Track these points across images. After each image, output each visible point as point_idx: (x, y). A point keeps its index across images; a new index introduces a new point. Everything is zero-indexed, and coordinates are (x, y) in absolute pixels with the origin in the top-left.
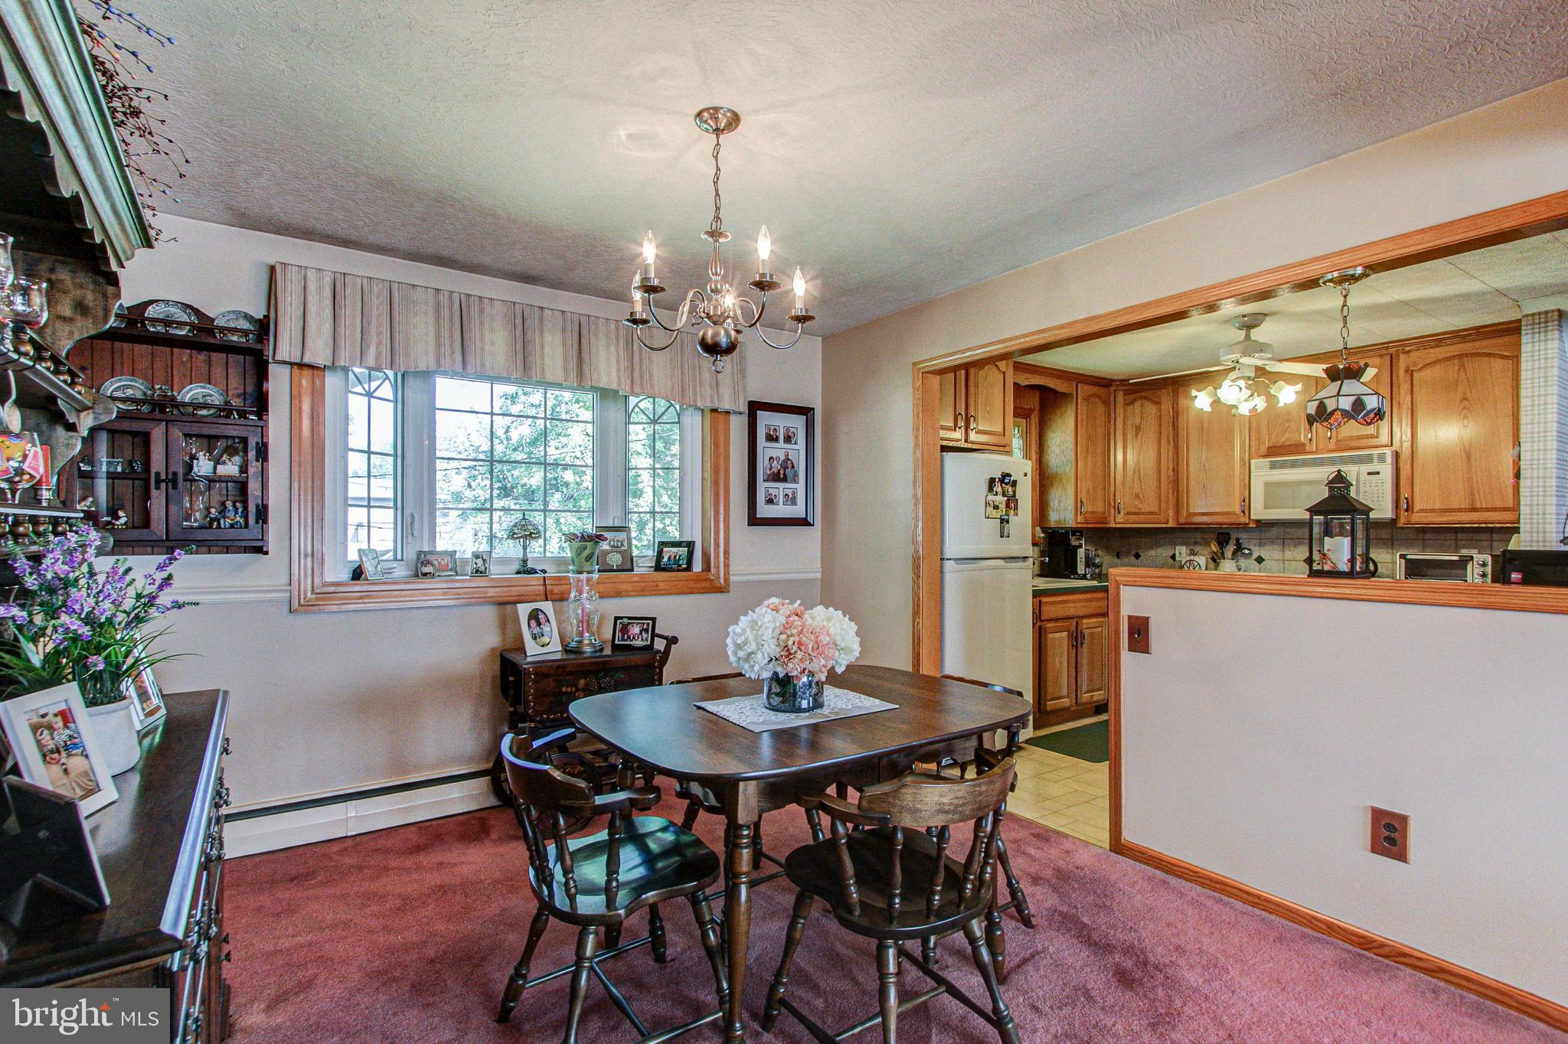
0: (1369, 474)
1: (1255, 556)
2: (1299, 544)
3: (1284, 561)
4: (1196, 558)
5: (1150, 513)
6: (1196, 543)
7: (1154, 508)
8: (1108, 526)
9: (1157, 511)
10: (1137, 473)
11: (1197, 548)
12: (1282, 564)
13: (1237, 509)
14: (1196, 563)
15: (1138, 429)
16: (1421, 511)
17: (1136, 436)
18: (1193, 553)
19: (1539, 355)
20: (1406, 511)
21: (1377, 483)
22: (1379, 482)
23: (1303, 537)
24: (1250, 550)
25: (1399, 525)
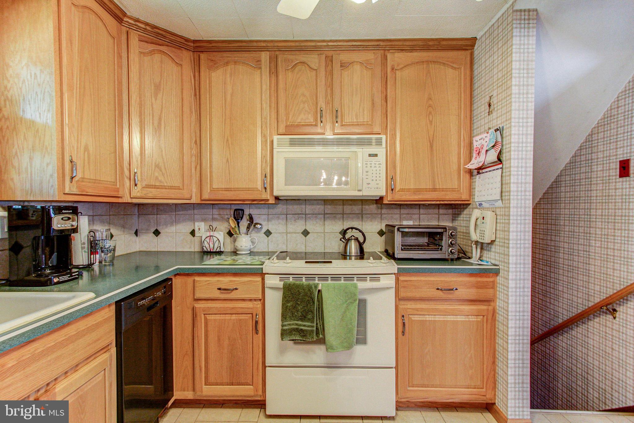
0: (370, 155)
1: (264, 230)
2: (298, 218)
3: (287, 233)
4: (216, 234)
5: (172, 188)
6: (214, 219)
7: (177, 183)
8: (120, 200)
9: (181, 186)
11: (215, 224)
12: (285, 237)
13: (259, 186)
14: (215, 239)
15: (158, 87)
16: (402, 190)
18: (211, 228)
19: (524, 49)
20: (392, 190)
21: (375, 164)
22: (377, 163)
23: (300, 212)
24: (260, 224)
25: (385, 202)
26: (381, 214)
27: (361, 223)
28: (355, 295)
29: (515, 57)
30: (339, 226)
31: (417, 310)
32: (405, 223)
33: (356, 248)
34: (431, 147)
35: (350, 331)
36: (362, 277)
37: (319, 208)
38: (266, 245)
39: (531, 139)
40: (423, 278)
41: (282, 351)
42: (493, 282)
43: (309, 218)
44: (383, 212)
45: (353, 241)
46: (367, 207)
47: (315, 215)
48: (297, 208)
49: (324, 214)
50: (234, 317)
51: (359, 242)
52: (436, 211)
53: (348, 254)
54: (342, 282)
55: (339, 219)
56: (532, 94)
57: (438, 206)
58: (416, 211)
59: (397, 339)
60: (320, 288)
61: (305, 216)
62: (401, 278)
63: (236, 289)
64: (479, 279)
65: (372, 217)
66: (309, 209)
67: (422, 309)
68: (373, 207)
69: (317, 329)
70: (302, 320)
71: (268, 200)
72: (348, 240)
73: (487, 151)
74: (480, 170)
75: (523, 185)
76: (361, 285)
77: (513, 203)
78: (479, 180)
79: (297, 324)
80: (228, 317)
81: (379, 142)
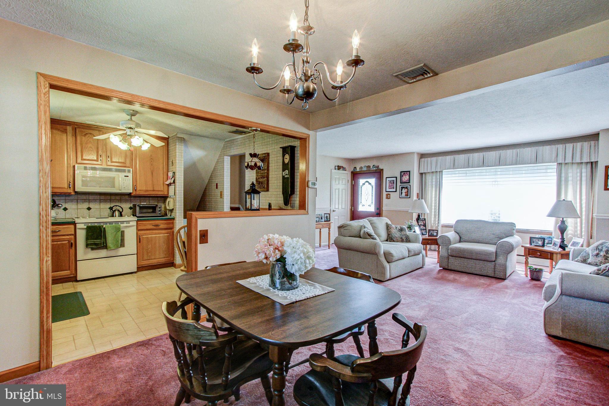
0: (125, 176)
2: (85, 202)
3: (77, 209)
12: (76, 211)
13: (66, 186)
16: (140, 190)
19: (180, 149)
20: (135, 190)
21: (127, 180)
22: (129, 179)
24: (61, 205)
25: (132, 195)
26: (131, 200)
27: (120, 204)
28: (120, 228)
29: (177, 151)
30: (108, 205)
31: (145, 233)
32: (142, 203)
33: (118, 213)
34: (152, 174)
35: (118, 241)
36: (123, 222)
37: (98, 197)
38: (64, 215)
39: (183, 177)
40: (147, 222)
41: (85, 253)
42: (173, 222)
43: (91, 201)
45: (117, 211)
46: (123, 197)
47: (95, 201)
48: (84, 197)
49: (100, 200)
50: (59, 243)
51: (120, 211)
52: (157, 199)
53: (114, 215)
54: (114, 224)
55: (108, 202)
56: (183, 162)
57: (158, 197)
58: (148, 199)
59: (137, 245)
60: (104, 226)
61: (89, 201)
62: (139, 223)
63: (60, 231)
64: (168, 222)
65: (126, 201)
66: (91, 197)
67: (147, 233)
68: (127, 197)
69: (103, 242)
70: (95, 239)
71: (71, 193)
72: (115, 211)
73: (171, 179)
74: (170, 184)
75: (181, 191)
76: (122, 225)
77: (177, 196)
78: (170, 187)
79: (93, 241)
80: (55, 243)
81: (129, 171)
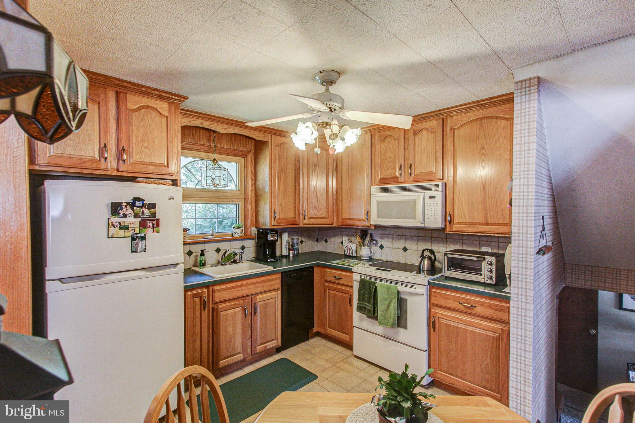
0: (430, 197)
1: (379, 245)
2: (400, 238)
3: (393, 248)
4: (350, 245)
5: (322, 218)
6: (352, 235)
7: (325, 216)
8: (298, 226)
9: (327, 217)
10: (315, 193)
11: (353, 239)
12: (392, 251)
13: (365, 217)
14: (350, 248)
16: (459, 223)
17: (315, 170)
18: (350, 241)
19: (525, 112)
20: (452, 223)
21: (434, 204)
22: (435, 203)
23: (402, 234)
24: (376, 241)
25: (447, 232)
26: (462, 240)
27: (445, 245)
28: (396, 294)
31: (446, 315)
33: (428, 264)
34: (484, 188)
35: (392, 316)
38: (381, 255)
40: (449, 293)
42: (509, 308)
43: (407, 239)
44: (464, 238)
48: (400, 232)
49: (418, 237)
50: (341, 294)
51: (431, 260)
53: (422, 269)
54: (393, 285)
56: (533, 150)
60: (377, 284)
62: (433, 290)
63: (342, 278)
64: (497, 303)
66: (407, 232)
69: (374, 310)
70: (367, 303)
71: (372, 227)
75: (525, 228)
76: (405, 290)
79: (365, 305)
80: (338, 293)
81: (437, 188)
